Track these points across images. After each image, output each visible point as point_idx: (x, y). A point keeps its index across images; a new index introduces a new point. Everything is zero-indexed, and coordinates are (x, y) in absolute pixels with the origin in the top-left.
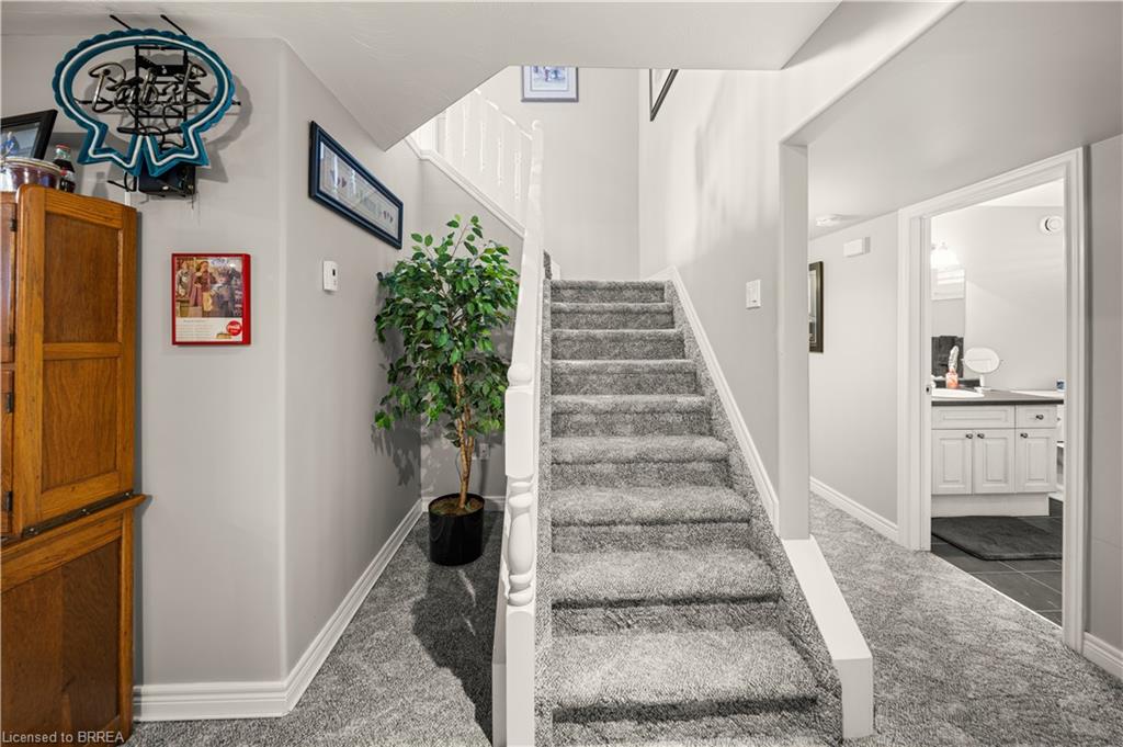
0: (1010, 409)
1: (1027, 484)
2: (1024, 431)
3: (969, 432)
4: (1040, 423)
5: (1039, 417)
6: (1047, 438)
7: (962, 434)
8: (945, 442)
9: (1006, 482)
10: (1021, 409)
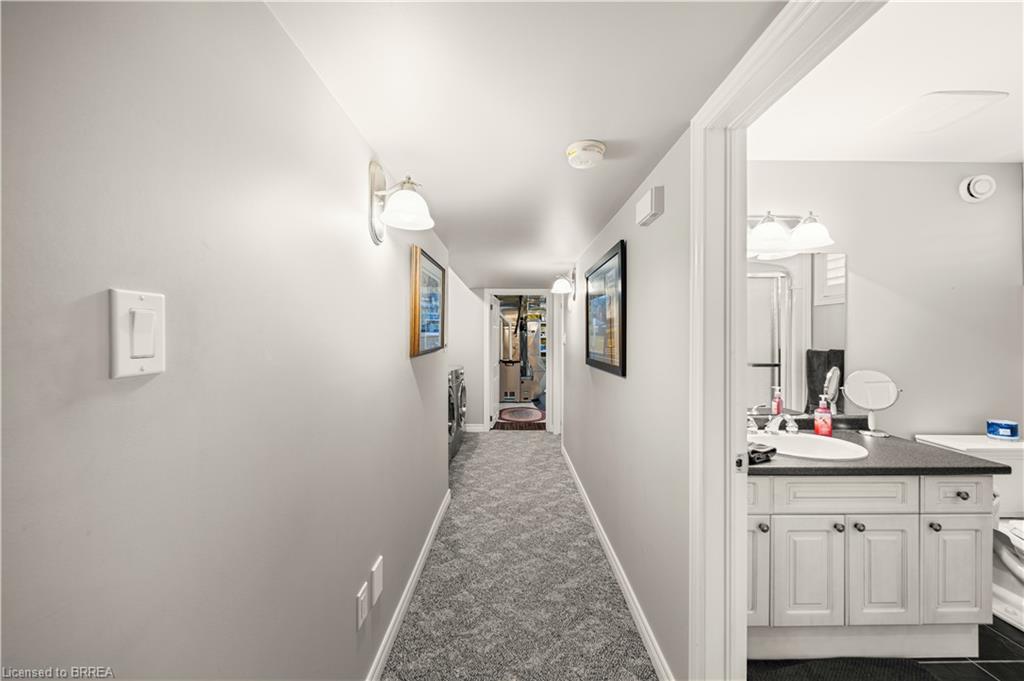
0: (911, 481)
1: (942, 610)
2: (936, 519)
3: (840, 520)
4: (962, 505)
5: (962, 496)
6: (977, 531)
7: (826, 523)
8: (798, 538)
9: (903, 604)
10: (929, 481)
